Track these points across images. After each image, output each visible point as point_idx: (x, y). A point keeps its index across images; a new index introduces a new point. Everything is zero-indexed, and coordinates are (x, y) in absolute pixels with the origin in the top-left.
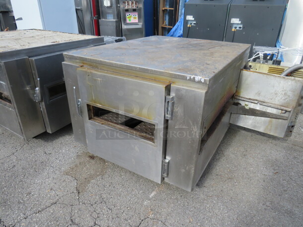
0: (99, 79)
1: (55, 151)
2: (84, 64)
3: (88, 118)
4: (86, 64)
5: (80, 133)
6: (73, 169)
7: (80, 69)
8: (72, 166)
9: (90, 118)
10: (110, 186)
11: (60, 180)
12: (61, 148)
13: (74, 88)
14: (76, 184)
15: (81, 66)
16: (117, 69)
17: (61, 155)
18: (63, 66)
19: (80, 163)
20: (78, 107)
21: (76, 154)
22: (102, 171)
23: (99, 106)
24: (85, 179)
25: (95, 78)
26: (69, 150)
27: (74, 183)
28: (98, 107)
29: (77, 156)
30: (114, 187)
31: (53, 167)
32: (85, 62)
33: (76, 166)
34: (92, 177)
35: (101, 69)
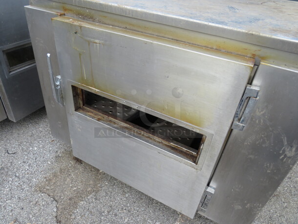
0: (97, 41)
1: (23, 149)
2: (65, 10)
3: (73, 108)
4: (71, 10)
5: (60, 126)
6: (50, 180)
7: (59, 19)
8: (48, 174)
9: (77, 109)
10: (109, 212)
11: (30, 202)
12: (31, 144)
13: (49, 55)
14: (55, 210)
15: (61, 15)
16: (134, 21)
17: (32, 156)
18: (27, 14)
19: (61, 169)
20: (56, 90)
21: (54, 154)
22: (95, 185)
23: (95, 90)
24: (70, 199)
25: (88, 39)
26: (43, 147)
27: (53, 209)
28: (93, 92)
29: (56, 157)
30: (116, 215)
31: (18, 177)
32: (67, 7)
33: (55, 175)
34: (80, 196)
35: (99, 22)
